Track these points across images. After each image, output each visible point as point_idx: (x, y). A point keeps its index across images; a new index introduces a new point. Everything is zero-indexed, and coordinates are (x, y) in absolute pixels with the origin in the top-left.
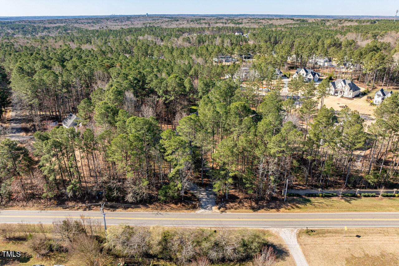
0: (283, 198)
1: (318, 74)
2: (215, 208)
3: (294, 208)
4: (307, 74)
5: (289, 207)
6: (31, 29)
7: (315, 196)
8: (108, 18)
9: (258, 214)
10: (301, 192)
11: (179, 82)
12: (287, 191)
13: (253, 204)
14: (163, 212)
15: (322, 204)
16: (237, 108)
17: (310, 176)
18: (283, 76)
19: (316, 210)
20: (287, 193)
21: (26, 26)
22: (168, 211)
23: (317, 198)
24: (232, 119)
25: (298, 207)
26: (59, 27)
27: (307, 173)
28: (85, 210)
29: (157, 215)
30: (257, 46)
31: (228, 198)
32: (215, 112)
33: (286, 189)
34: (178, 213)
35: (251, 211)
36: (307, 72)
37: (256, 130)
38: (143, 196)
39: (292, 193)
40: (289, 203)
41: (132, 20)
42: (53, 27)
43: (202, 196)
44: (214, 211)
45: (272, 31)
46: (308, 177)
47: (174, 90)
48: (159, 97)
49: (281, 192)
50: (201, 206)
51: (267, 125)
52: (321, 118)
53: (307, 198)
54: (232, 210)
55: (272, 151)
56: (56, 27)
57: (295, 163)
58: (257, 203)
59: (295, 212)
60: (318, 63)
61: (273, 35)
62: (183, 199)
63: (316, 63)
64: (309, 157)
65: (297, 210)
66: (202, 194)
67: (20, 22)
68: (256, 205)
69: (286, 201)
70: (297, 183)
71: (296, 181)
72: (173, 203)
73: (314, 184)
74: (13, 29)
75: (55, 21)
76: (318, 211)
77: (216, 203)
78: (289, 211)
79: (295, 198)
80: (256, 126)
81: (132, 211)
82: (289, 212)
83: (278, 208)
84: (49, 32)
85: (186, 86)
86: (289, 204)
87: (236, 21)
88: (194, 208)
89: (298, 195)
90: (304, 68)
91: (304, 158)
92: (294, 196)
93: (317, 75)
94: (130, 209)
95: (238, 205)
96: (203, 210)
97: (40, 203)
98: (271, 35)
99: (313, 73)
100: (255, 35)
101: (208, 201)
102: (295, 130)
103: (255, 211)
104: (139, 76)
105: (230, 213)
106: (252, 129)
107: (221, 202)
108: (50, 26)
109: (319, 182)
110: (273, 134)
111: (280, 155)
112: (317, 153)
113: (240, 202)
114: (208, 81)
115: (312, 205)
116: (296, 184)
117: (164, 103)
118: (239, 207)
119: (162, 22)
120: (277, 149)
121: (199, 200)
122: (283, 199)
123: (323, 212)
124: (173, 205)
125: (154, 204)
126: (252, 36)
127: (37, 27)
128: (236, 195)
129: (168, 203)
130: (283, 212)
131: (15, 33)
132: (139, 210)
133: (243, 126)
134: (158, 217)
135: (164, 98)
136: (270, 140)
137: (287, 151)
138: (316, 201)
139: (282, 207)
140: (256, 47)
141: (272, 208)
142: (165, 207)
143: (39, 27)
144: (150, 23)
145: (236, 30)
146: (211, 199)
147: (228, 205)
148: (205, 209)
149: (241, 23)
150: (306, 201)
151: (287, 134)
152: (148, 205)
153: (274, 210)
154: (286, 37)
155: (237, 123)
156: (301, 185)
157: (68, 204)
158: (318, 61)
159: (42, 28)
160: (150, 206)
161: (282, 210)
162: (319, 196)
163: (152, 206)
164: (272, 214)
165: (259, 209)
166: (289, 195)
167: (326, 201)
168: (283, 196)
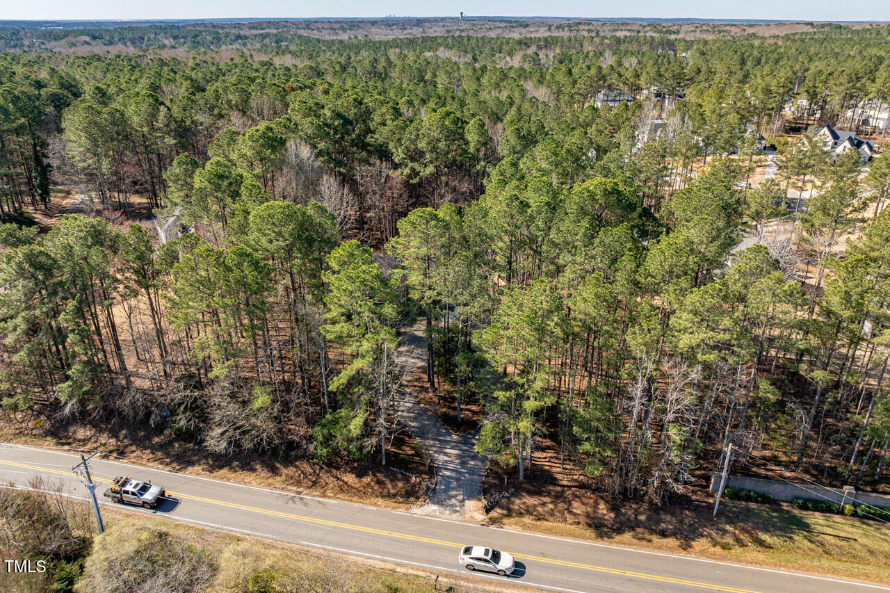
0: (711, 501)
1: (868, 143)
2: (474, 509)
3: (743, 545)
4: (836, 144)
5: (729, 540)
6: (209, 38)
7: (827, 508)
8: (374, 23)
9: (614, 547)
10: (775, 490)
11: (452, 127)
12: (728, 479)
13: (603, 508)
14: (312, 497)
15: (852, 542)
16: (592, 196)
17: (816, 436)
18: (765, 148)
19: (825, 562)
20: (726, 487)
21: (204, 34)
22: (329, 493)
23: (837, 518)
24: (566, 225)
25: (761, 543)
26: (267, 35)
27: (806, 426)
28: (106, 457)
29: (291, 504)
30: (704, 69)
31: (526, 477)
32: (516, 203)
33: (724, 474)
34: (356, 505)
35: (590, 532)
36: (835, 136)
37: (638, 266)
38: (262, 440)
39: (742, 490)
40: (730, 522)
41: (427, 25)
42: (256, 36)
43: (446, 458)
44: (467, 516)
45: (752, 46)
46: (807, 438)
47: (434, 149)
48: (396, 167)
49: (708, 479)
50: (432, 495)
51: (677, 252)
52: (877, 244)
53: (796, 512)
54: (527, 520)
55: (685, 341)
56: (261, 34)
57: (767, 391)
58: (614, 508)
59: (747, 562)
60: (871, 120)
61: (751, 54)
62: (384, 463)
63: (866, 122)
64: (819, 375)
65: (753, 553)
66: (446, 454)
67: (194, 26)
68: (612, 515)
69: (719, 514)
70: (768, 453)
71: (765, 447)
72: (352, 471)
73: (828, 464)
74: (175, 38)
75: (265, 25)
76: (835, 571)
77: (485, 491)
78: (726, 552)
79: (752, 505)
80: (640, 254)
81: (228, 480)
82: (722, 558)
83: (687, 536)
84: (244, 45)
85: (470, 139)
86: (728, 527)
87: (664, 27)
88: (411, 495)
89: (764, 499)
90: (829, 127)
91: (802, 373)
92: (748, 499)
93: (865, 147)
94: (224, 471)
95: (551, 506)
96: (435, 507)
97: (11, 420)
98: (747, 54)
99: (855, 142)
100: (704, 54)
101: (458, 480)
102: (777, 274)
103: (601, 535)
104: (354, 110)
105: (518, 531)
106: (627, 263)
107: (500, 488)
108: (248, 33)
109: (848, 460)
110: (697, 282)
111: (712, 357)
112: (849, 364)
113: (558, 497)
114: (533, 129)
115: (811, 542)
116: (764, 458)
117: (406, 184)
118: (552, 513)
119: (490, 29)
120: (702, 336)
121: (432, 471)
122: (711, 506)
123: (852, 575)
124: (350, 478)
125: (296, 467)
126: (698, 55)
127: (222, 36)
128: (554, 470)
129: (338, 468)
130: (703, 553)
131: (177, 46)
132: (249, 477)
133: (597, 250)
134: (291, 511)
135: (407, 171)
136: (681, 304)
137: (739, 346)
138: (829, 531)
139: (702, 536)
140: (699, 71)
141: (663, 534)
142: (325, 477)
143: (227, 35)
144: (461, 31)
145: (659, 44)
146: (472, 472)
147: (518, 501)
148: (440, 503)
149: (678, 32)
150: (790, 525)
151: (746, 287)
152: (278, 465)
153: (672, 542)
154: (785, 58)
155: (579, 240)
156: (779, 463)
157: (75, 432)
158: (870, 116)
159: (233, 37)
160: (284, 471)
161: (700, 544)
162: (841, 512)
163: (291, 471)
164: (661, 554)
165: (619, 531)
166: (735, 495)
167: (867, 536)
168: (712, 496)
